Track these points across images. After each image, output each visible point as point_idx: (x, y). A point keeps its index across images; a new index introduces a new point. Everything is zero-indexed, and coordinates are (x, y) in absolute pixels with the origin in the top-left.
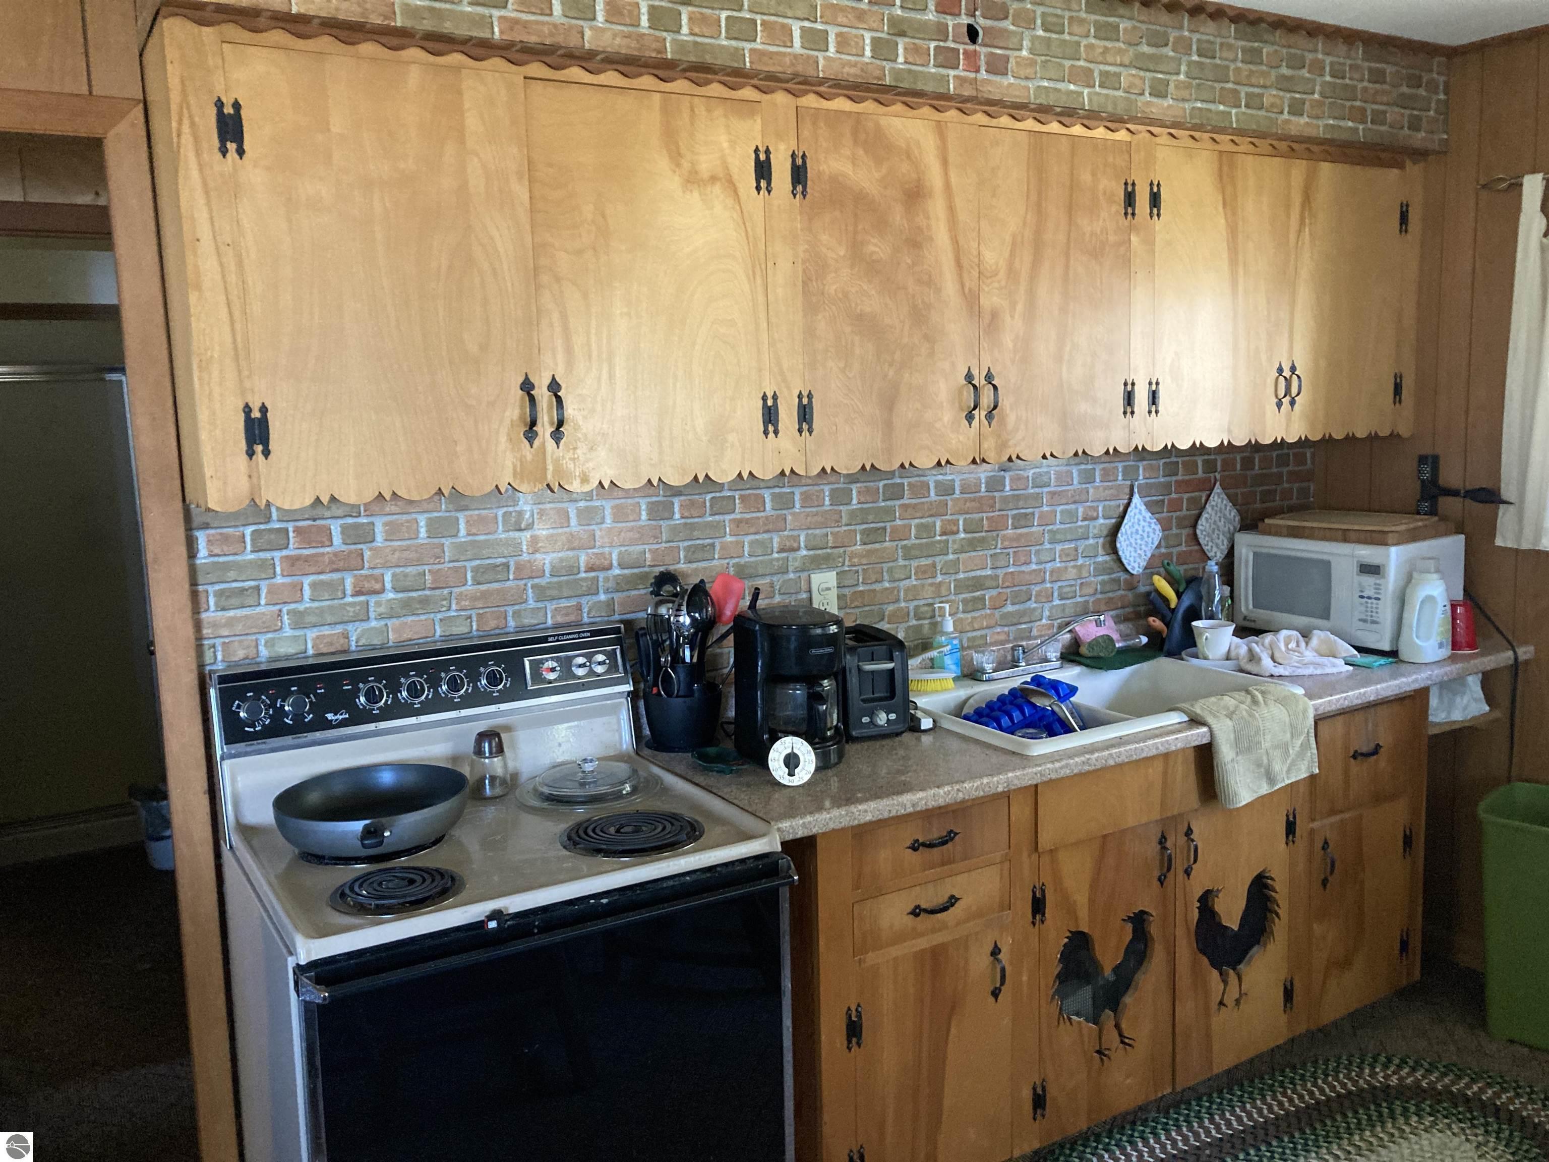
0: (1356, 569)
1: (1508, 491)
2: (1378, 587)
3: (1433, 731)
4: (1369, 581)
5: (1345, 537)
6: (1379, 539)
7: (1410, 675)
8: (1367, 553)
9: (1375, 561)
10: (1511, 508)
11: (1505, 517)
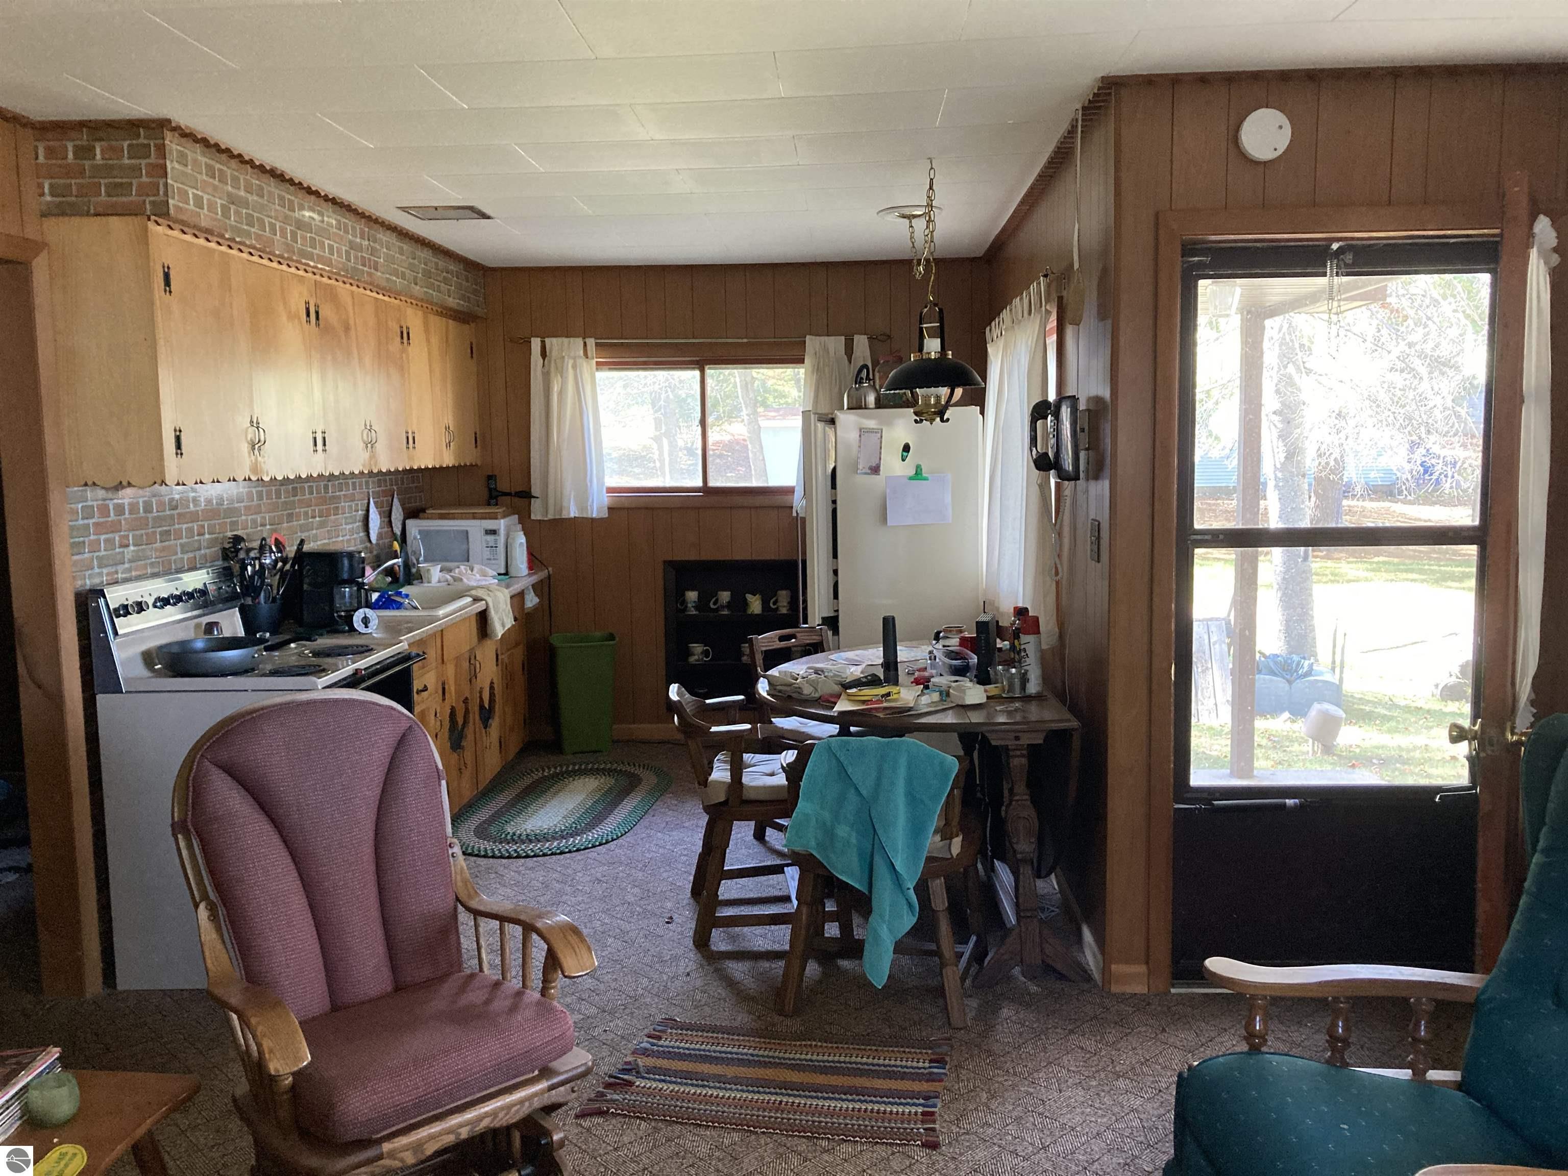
0: (483, 532)
1: (535, 491)
2: (496, 541)
3: (526, 611)
4: (490, 538)
5: (474, 517)
6: (494, 517)
7: (518, 583)
8: (490, 524)
9: (494, 528)
10: (538, 500)
11: (536, 505)
